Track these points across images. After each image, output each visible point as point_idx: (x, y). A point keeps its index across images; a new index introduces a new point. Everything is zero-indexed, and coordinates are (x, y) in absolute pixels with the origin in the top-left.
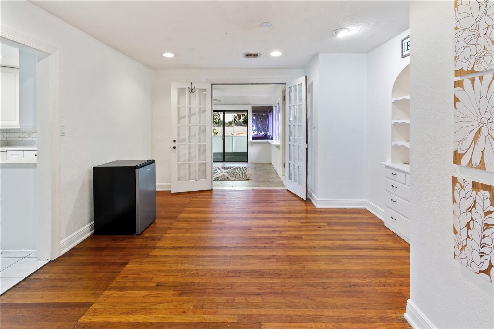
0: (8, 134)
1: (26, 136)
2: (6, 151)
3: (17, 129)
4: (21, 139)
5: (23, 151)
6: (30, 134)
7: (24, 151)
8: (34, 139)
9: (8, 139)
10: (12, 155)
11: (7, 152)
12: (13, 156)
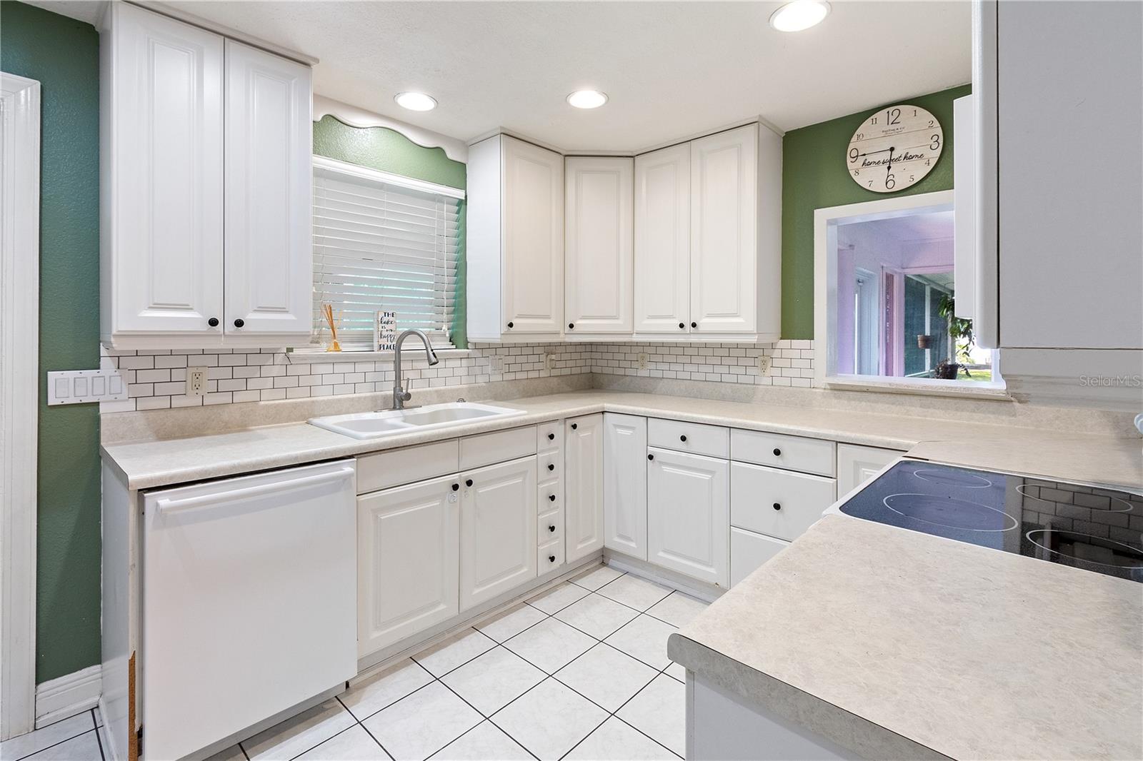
0: (595, 355)
1: (635, 365)
2: (603, 412)
3: (625, 343)
4: (621, 372)
5: (645, 418)
6: (643, 358)
7: (647, 417)
8: (654, 374)
9: (595, 370)
10: (616, 426)
11: (606, 414)
12: (620, 431)
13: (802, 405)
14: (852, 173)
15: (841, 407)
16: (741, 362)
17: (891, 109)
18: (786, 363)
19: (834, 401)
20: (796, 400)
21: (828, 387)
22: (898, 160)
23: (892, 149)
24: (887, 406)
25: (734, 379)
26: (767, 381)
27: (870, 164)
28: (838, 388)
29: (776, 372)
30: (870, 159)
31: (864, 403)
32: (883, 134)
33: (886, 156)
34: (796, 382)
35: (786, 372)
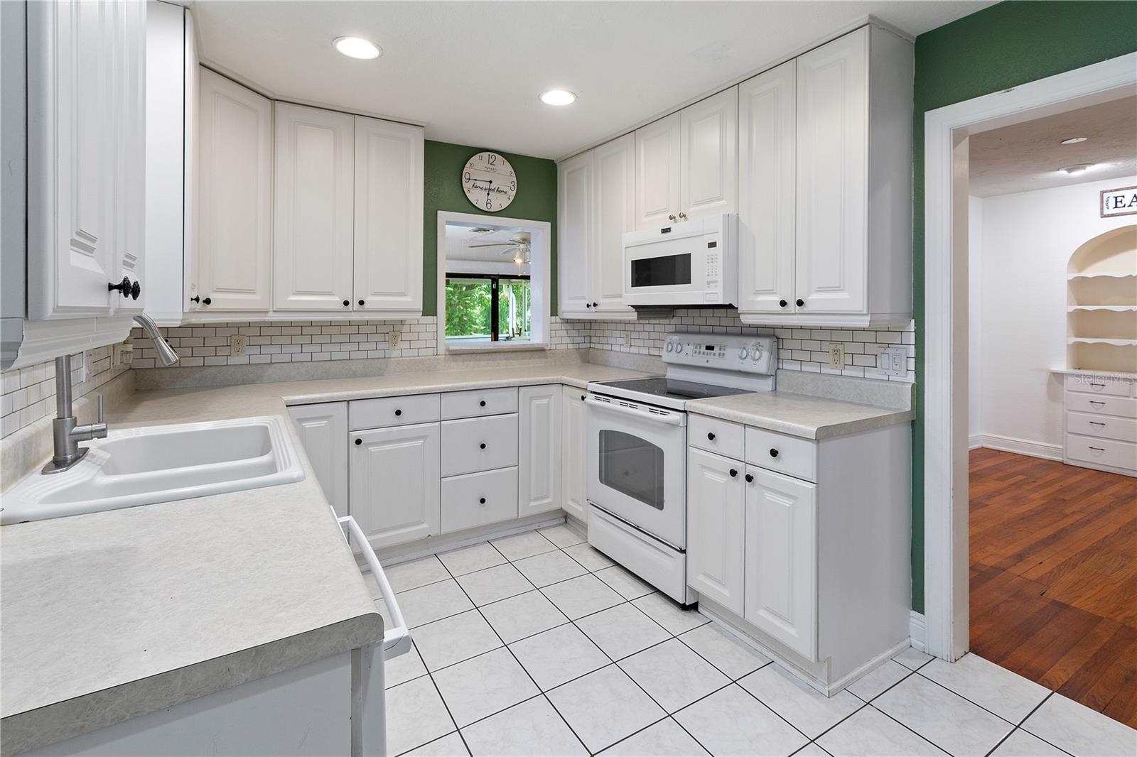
13: (429, 371)
14: (466, 190)
15: (457, 366)
16: (371, 338)
17: (491, 154)
18: (414, 337)
19: (453, 364)
20: (422, 367)
21: (447, 353)
22: (493, 190)
23: (491, 182)
24: (486, 362)
25: (364, 355)
26: (395, 353)
27: (477, 187)
28: (454, 353)
29: (406, 345)
30: (477, 184)
31: (472, 363)
32: (486, 169)
33: (486, 185)
34: (422, 352)
35: (414, 345)
